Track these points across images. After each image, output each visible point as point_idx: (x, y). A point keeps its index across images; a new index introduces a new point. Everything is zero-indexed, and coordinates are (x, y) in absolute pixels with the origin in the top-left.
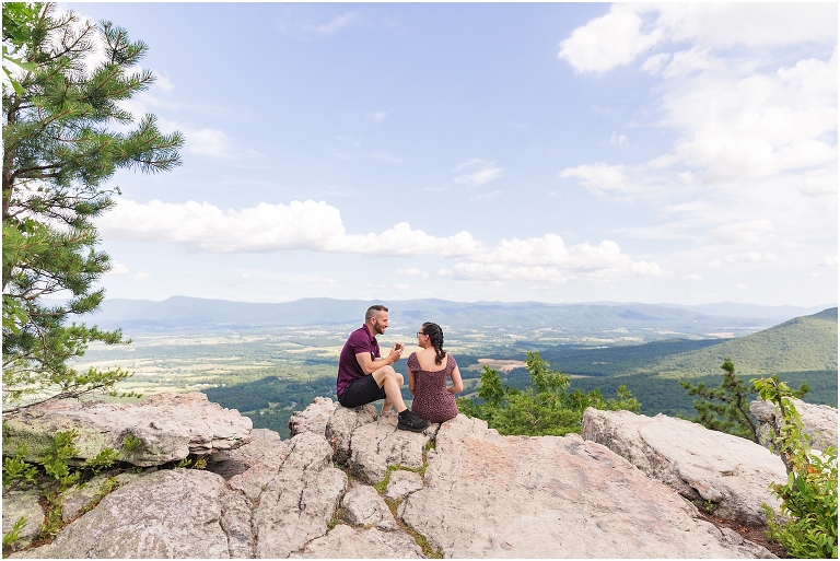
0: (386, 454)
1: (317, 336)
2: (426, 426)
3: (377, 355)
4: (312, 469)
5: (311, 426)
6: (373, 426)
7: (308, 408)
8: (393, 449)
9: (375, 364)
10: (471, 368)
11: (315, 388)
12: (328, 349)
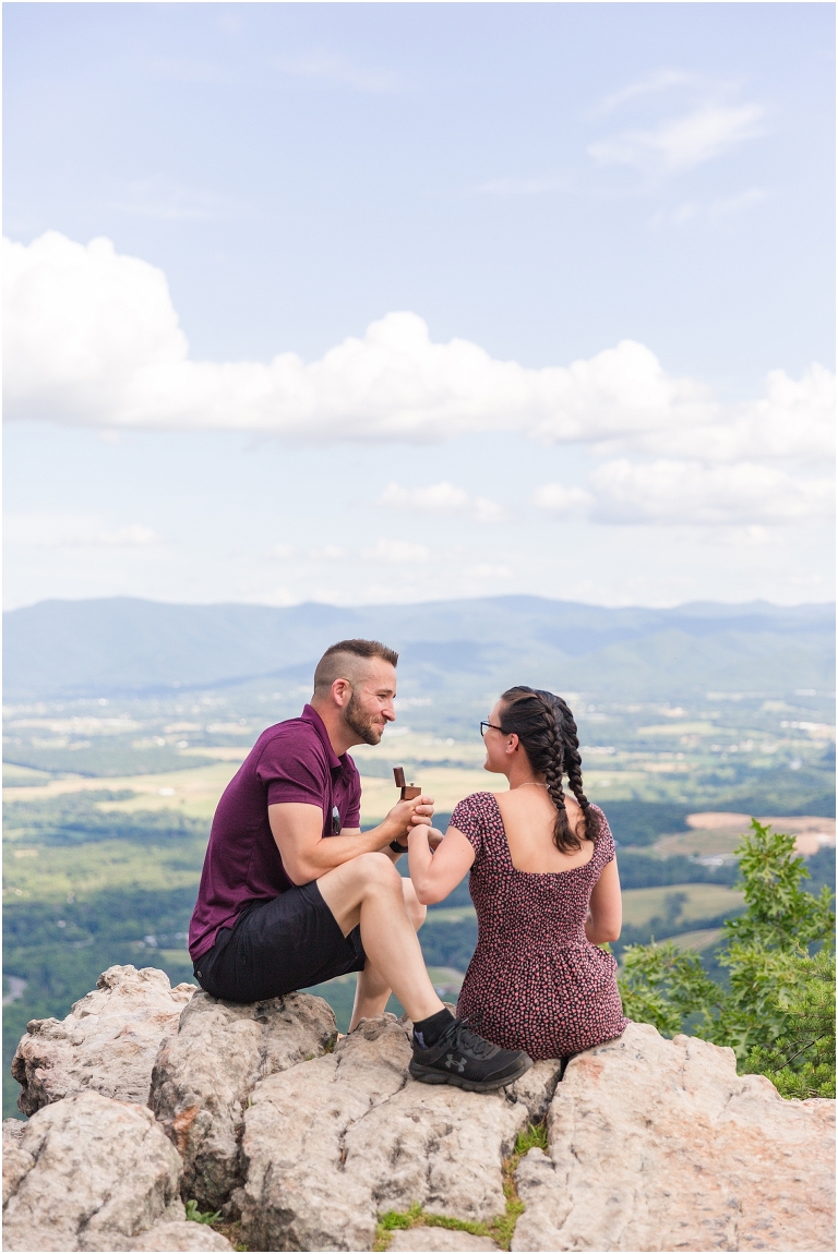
0: (371, 1169)
1: (96, 738)
2: (514, 1071)
3: (350, 817)
4: (109, 1226)
5: (95, 1071)
6: (321, 1070)
7: (82, 1006)
8: (397, 1154)
9: (334, 845)
10: (664, 848)
11: (93, 927)
12: (135, 785)
